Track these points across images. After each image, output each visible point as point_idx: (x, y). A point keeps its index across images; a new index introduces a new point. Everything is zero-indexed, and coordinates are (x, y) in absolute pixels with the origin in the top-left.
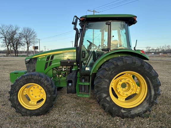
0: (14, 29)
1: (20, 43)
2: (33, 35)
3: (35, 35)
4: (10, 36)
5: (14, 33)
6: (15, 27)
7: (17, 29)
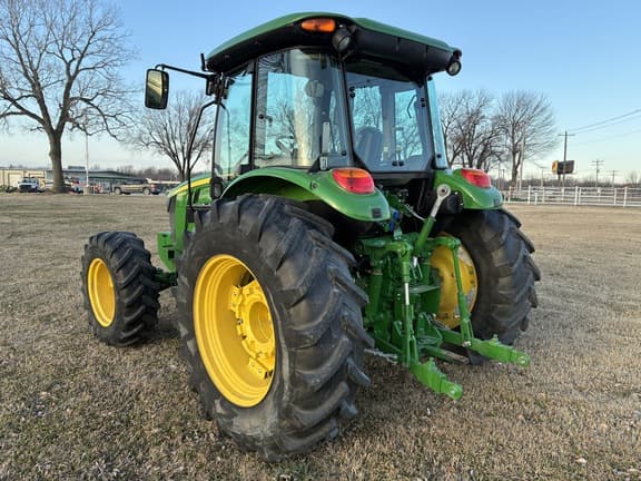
0: (473, 106)
1: (493, 153)
2: (542, 118)
3: (550, 115)
4: (460, 132)
5: (474, 117)
6: (477, 99)
7: (484, 102)
